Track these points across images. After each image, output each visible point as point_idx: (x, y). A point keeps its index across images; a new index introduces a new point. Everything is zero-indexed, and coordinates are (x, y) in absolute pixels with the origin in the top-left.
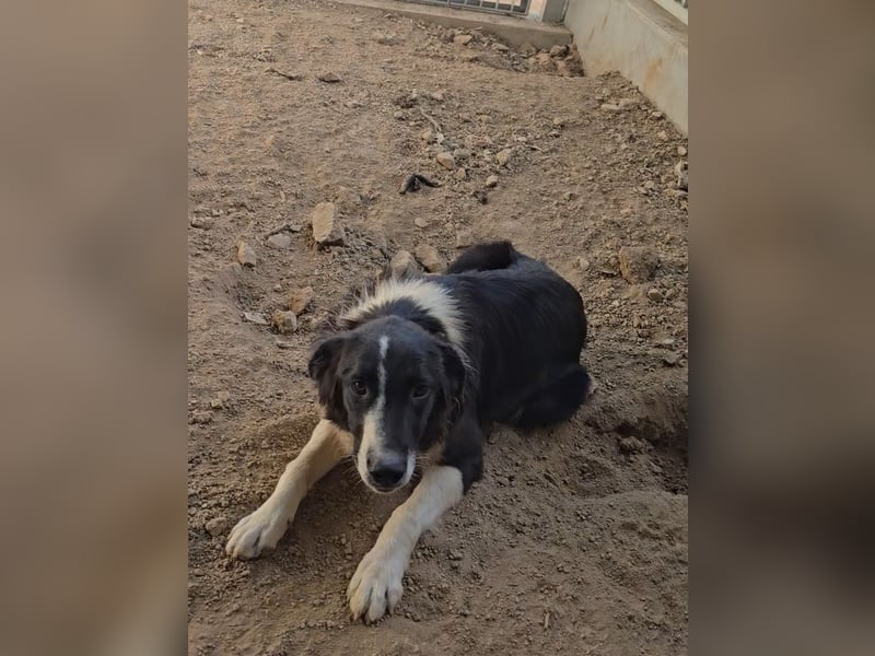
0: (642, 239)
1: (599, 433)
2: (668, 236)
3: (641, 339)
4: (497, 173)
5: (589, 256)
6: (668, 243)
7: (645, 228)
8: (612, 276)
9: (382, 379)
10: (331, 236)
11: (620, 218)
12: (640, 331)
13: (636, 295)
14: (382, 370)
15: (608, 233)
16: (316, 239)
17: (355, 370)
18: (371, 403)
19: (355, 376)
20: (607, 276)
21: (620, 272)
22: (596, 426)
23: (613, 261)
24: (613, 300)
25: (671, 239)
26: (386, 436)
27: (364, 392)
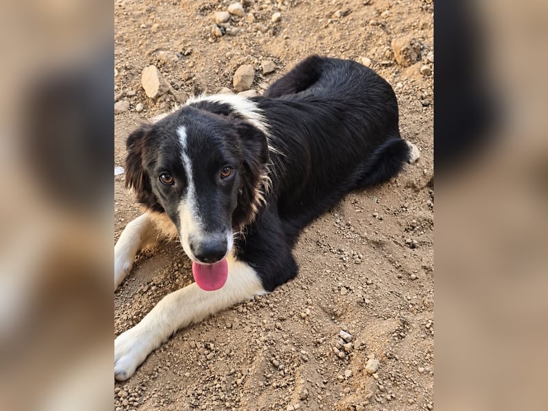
0: (403, 31)
1: (416, 191)
2: (421, 24)
3: (425, 108)
4: (280, 10)
5: (368, 54)
6: (422, 29)
7: (402, 22)
8: (391, 65)
9: (188, 168)
10: (160, 90)
11: (383, 20)
12: (423, 101)
13: (413, 74)
14: (186, 159)
15: (377, 33)
16: (149, 96)
17: (159, 163)
18: (182, 192)
19: (161, 170)
20: (386, 66)
21: (395, 61)
22: (414, 187)
23: (388, 53)
24: (396, 83)
25: (424, 25)
26: (203, 221)
27: (173, 183)
